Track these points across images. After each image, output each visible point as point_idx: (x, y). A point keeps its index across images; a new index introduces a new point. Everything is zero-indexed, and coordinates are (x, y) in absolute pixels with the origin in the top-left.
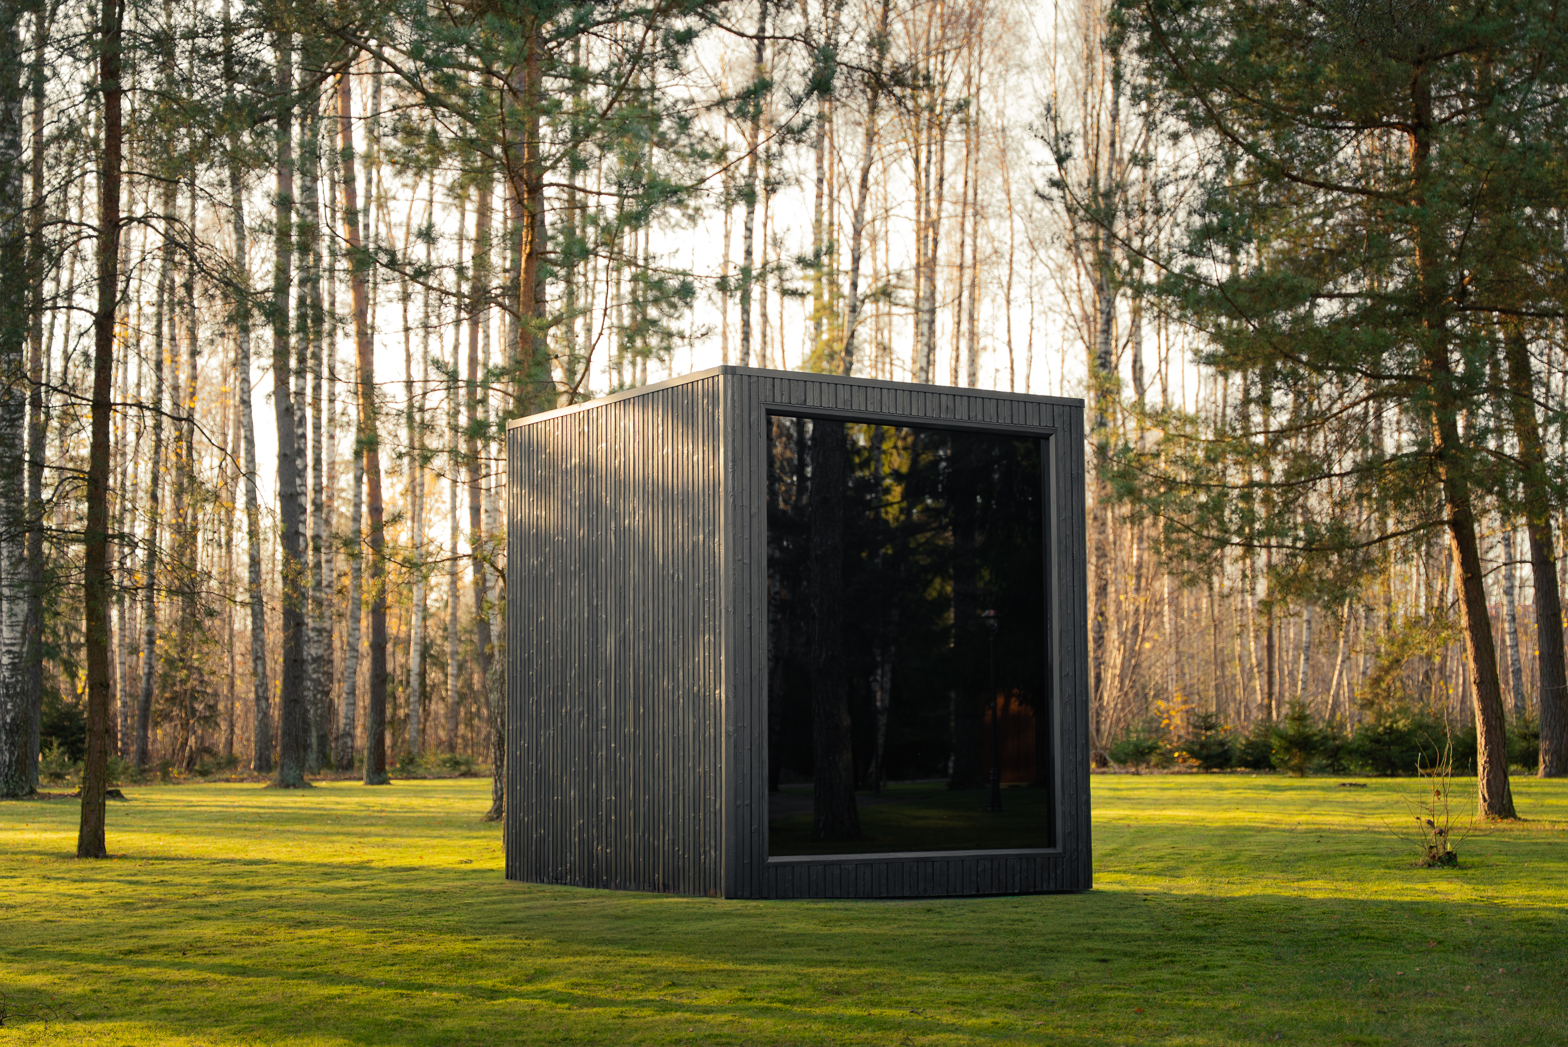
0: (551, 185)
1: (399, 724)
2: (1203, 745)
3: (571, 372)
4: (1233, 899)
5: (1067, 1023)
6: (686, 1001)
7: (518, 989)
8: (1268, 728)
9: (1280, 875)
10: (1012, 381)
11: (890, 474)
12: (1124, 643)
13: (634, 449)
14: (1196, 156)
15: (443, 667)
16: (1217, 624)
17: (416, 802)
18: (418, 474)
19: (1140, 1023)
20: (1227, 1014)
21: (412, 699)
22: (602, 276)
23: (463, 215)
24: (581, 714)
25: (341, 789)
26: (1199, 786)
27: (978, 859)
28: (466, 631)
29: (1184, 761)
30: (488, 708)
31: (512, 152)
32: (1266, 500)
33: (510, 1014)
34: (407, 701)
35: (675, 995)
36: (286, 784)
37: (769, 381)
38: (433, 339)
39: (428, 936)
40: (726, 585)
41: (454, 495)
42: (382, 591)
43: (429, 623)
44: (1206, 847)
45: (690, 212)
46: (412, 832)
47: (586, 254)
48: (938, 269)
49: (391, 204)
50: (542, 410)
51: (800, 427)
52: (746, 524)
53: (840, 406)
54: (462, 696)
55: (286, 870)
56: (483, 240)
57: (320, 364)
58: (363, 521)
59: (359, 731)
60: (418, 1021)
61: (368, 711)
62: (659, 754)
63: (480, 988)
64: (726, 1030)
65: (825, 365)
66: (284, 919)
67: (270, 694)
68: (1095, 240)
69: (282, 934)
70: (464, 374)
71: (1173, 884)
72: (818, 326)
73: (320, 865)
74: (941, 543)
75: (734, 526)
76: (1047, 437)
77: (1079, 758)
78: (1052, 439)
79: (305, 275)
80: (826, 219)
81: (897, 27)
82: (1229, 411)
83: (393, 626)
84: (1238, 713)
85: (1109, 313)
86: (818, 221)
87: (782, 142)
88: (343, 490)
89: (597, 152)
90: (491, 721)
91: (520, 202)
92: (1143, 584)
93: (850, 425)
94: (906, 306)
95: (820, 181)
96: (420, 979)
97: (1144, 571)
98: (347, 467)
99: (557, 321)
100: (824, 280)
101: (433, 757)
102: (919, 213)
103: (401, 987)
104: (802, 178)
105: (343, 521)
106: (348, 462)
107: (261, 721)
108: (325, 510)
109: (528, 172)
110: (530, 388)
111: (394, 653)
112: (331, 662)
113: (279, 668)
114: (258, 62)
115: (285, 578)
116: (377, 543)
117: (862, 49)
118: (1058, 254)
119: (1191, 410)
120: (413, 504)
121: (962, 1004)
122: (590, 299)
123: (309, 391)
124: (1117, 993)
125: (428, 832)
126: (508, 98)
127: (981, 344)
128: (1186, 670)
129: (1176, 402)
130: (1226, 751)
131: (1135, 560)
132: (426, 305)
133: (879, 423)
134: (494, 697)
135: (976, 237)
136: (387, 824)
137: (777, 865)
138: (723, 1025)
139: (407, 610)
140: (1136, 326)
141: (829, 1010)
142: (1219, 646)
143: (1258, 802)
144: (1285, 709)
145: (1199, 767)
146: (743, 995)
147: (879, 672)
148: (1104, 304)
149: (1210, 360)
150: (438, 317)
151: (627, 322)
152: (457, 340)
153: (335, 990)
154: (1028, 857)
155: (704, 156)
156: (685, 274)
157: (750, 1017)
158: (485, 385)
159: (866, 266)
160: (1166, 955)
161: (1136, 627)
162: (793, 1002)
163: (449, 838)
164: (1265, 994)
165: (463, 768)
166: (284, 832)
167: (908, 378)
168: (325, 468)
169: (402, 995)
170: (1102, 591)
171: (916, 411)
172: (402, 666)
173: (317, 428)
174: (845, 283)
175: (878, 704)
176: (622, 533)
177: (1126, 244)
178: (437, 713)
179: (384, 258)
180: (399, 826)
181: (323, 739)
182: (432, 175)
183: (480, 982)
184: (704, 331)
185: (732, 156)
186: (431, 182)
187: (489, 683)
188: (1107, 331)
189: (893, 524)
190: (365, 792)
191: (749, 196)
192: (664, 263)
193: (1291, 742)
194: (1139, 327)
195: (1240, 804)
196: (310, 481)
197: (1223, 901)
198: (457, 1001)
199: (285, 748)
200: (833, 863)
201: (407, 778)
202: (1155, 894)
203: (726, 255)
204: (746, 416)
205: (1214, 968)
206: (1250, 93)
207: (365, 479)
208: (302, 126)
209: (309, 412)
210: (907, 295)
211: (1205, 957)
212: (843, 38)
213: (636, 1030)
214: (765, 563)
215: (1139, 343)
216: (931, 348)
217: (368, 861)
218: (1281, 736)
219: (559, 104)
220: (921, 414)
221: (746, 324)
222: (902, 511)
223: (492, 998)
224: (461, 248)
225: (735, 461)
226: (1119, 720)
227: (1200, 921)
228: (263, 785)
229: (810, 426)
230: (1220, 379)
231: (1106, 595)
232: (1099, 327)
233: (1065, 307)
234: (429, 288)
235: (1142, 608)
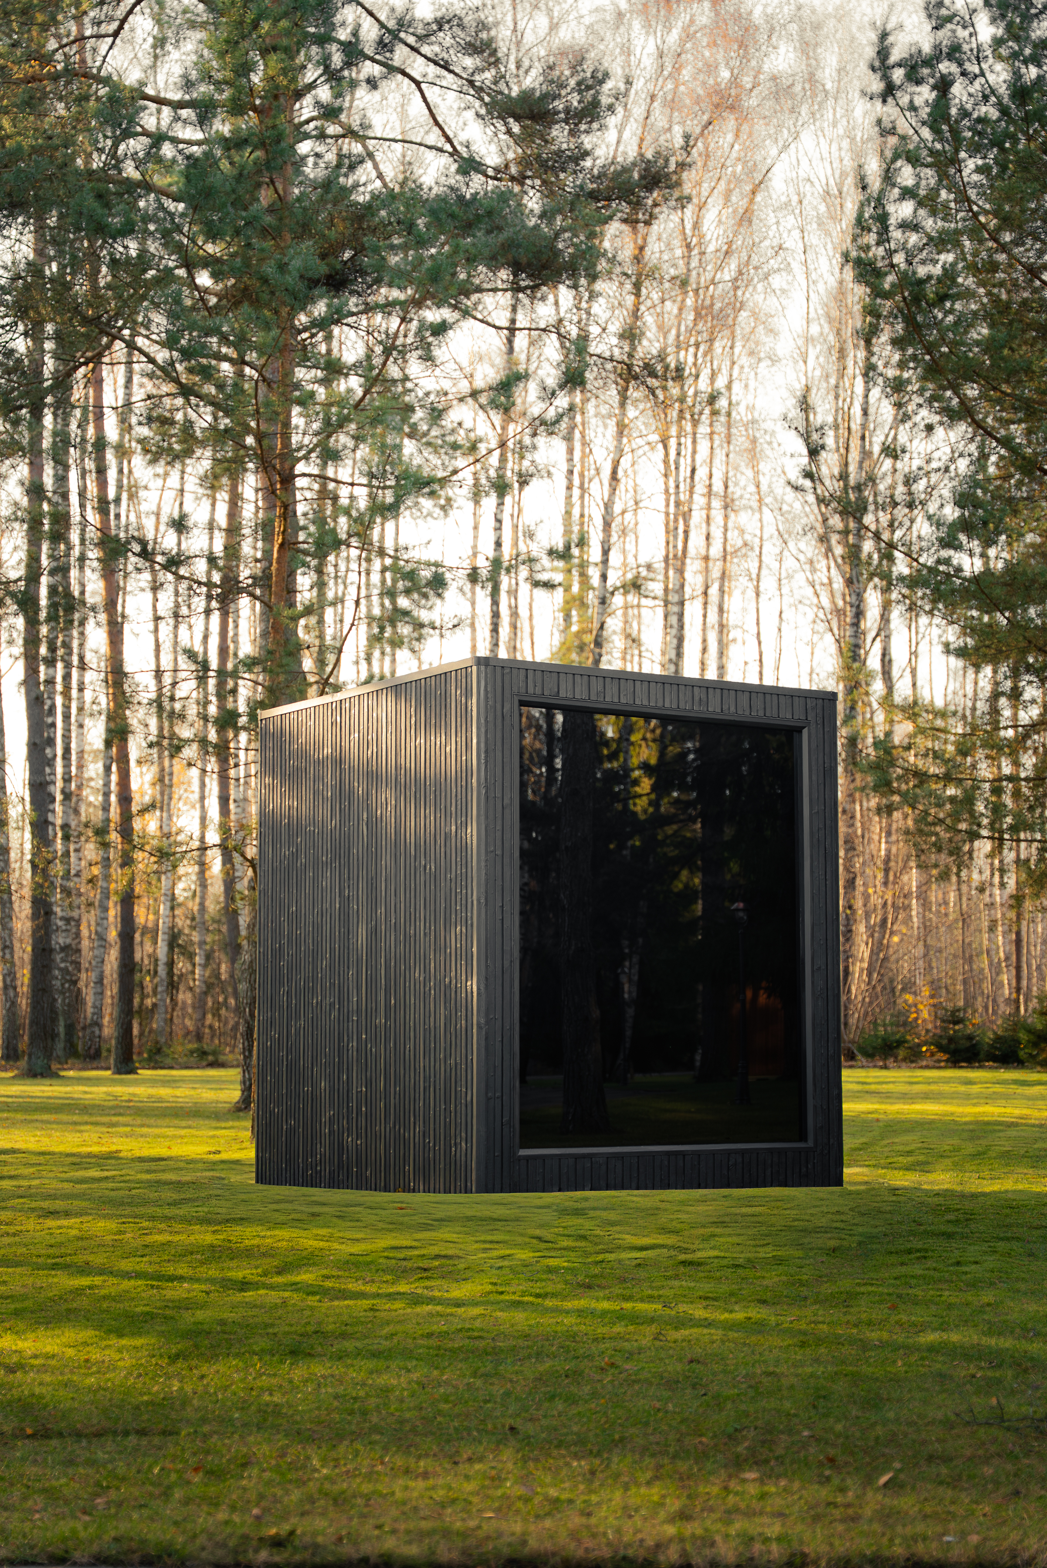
0: (304, 475)
1: (148, 1014)
2: (951, 1040)
3: (321, 662)
4: (984, 1194)
5: (821, 1319)
6: (437, 1294)
7: (268, 1280)
8: (1016, 1023)
9: (1031, 1171)
10: (761, 673)
11: (639, 768)
12: (872, 936)
13: (387, 739)
14: (948, 450)
15: (191, 956)
16: (965, 918)
17: (164, 1092)
18: (167, 763)
19: (894, 1318)
20: (982, 1309)
21: (159, 989)
22: (354, 566)
23: (213, 505)
24: (332, 1005)
25: (89, 1079)
26: (948, 1081)
27: (729, 1152)
28: (214, 921)
29: (932, 1055)
30: (236, 999)
31: (265, 442)
32: (1017, 794)
33: (261, 1307)
34: (155, 992)
35: (426, 1288)
36: (34, 1074)
37: (523, 673)
38: (183, 629)
39: (178, 1227)
40: (478, 877)
41: (203, 785)
42: (132, 881)
43: (177, 912)
44: (956, 1141)
45: (442, 502)
46: (160, 1122)
47: (337, 544)
48: (688, 561)
49: (142, 494)
50: (293, 700)
51: (550, 718)
52: (499, 815)
53: (593, 697)
54: (209, 987)
55: (34, 1159)
56: (233, 530)
57: (70, 654)
58: (112, 809)
59: (106, 1020)
60: (168, 1312)
61: (116, 1000)
62: (410, 1046)
63: (230, 1280)
64: (478, 1324)
65: (574, 656)
66: (33, 1210)
67: (19, 983)
68: (846, 532)
69: (31, 1224)
70: (214, 663)
71: (923, 1178)
72: (567, 617)
73: (68, 1155)
74: (688, 835)
75: (487, 817)
76: (799, 730)
77: (831, 1052)
78: (805, 732)
79: (55, 564)
80: (576, 512)
81: (649, 319)
82: (979, 704)
83: (141, 915)
84: (986, 1008)
85: (858, 606)
86: (568, 513)
87: (534, 435)
88: (91, 779)
89: (351, 443)
90: (238, 1010)
91: (273, 492)
92: (891, 878)
93: (597, 716)
94: (655, 598)
95: (571, 472)
96: (170, 1270)
97: (892, 864)
98: (96, 756)
99: (308, 611)
100: (575, 572)
101: (181, 1047)
102: (668, 505)
103: (152, 1279)
104: (552, 470)
105: (91, 810)
106: (100, 751)
107: (8, 1010)
108: (74, 799)
109: (281, 463)
110: (282, 678)
111: (142, 943)
112: (79, 951)
113: (27, 957)
114: (12, 351)
115: (34, 866)
116: (126, 831)
117: (614, 341)
118: (809, 547)
119: (939, 703)
120: (162, 793)
121: (715, 1299)
122: (341, 587)
123: (59, 679)
124: (870, 1289)
125: (176, 1122)
126: (262, 388)
127: (731, 637)
128: (934, 964)
129: (925, 695)
130: (974, 1046)
131: (883, 853)
132: (177, 593)
133: (627, 714)
134: (242, 987)
135: (726, 530)
136: (136, 1114)
137: (528, 1158)
138: (474, 1319)
139: (156, 900)
140: (885, 618)
141: (582, 1303)
142: (967, 940)
143: (1006, 1097)
144: (1034, 1003)
145: (947, 1061)
146: (493, 1288)
147: (627, 964)
148: (854, 597)
149: (961, 653)
150: (189, 607)
151: (377, 611)
152: (207, 629)
153: (85, 1281)
154: (779, 1151)
155: (455, 446)
156: (437, 565)
157: (502, 1310)
158: (235, 675)
159: (615, 558)
160: (918, 1251)
161: (884, 921)
162: (545, 1296)
163: (197, 1128)
164: (1018, 1291)
165: (211, 1058)
166: (32, 1121)
167: (657, 670)
168: (74, 757)
169: (152, 1287)
170: (851, 884)
171: (669, 704)
172: (149, 956)
173: (67, 717)
174: (594, 574)
175: (626, 996)
176: (373, 823)
177: (877, 536)
178: (184, 1003)
179: (137, 548)
180: (147, 1116)
181: (70, 1028)
182: (184, 464)
183: (231, 1274)
184: (455, 622)
185: (483, 448)
186: (183, 472)
187: (237, 973)
188: (856, 625)
189: (642, 817)
190: (113, 1082)
191: (501, 488)
192: (414, 554)
193: (1039, 1037)
194: (888, 621)
195: (989, 1098)
196: (59, 770)
197: (974, 1196)
198: (207, 1293)
199: (32, 1037)
200: (584, 1156)
201: (154, 1068)
202: (905, 1188)
203: (475, 547)
204: (499, 706)
205: (967, 1263)
206: (1004, 387)
207: (114, 768)
208: (55, 415)
209: (59, 700)
210: (656, 588)
211: (957, 1253)
212: (594, 330)
213: (388, 1323)
214: (517, 854)
215: (888, 637)
216: (680, 639)
217: (117, 1152)
218: (1030, 1031)
219: (312, 394)
220: (674, 706)
221: (496, 615)
222: (650, 804)
223: (242, 1290)
224: (211, 538)
225: (488, 751)
226: (866, 1014)
227: (951, 1217)
228: (11, 1074)
229: (560, 718)
230: (971, 672)
231: (854, 889)
232: (848, 620)
233: (815, 601)
234: (180, 578)
235: (889, 902)
